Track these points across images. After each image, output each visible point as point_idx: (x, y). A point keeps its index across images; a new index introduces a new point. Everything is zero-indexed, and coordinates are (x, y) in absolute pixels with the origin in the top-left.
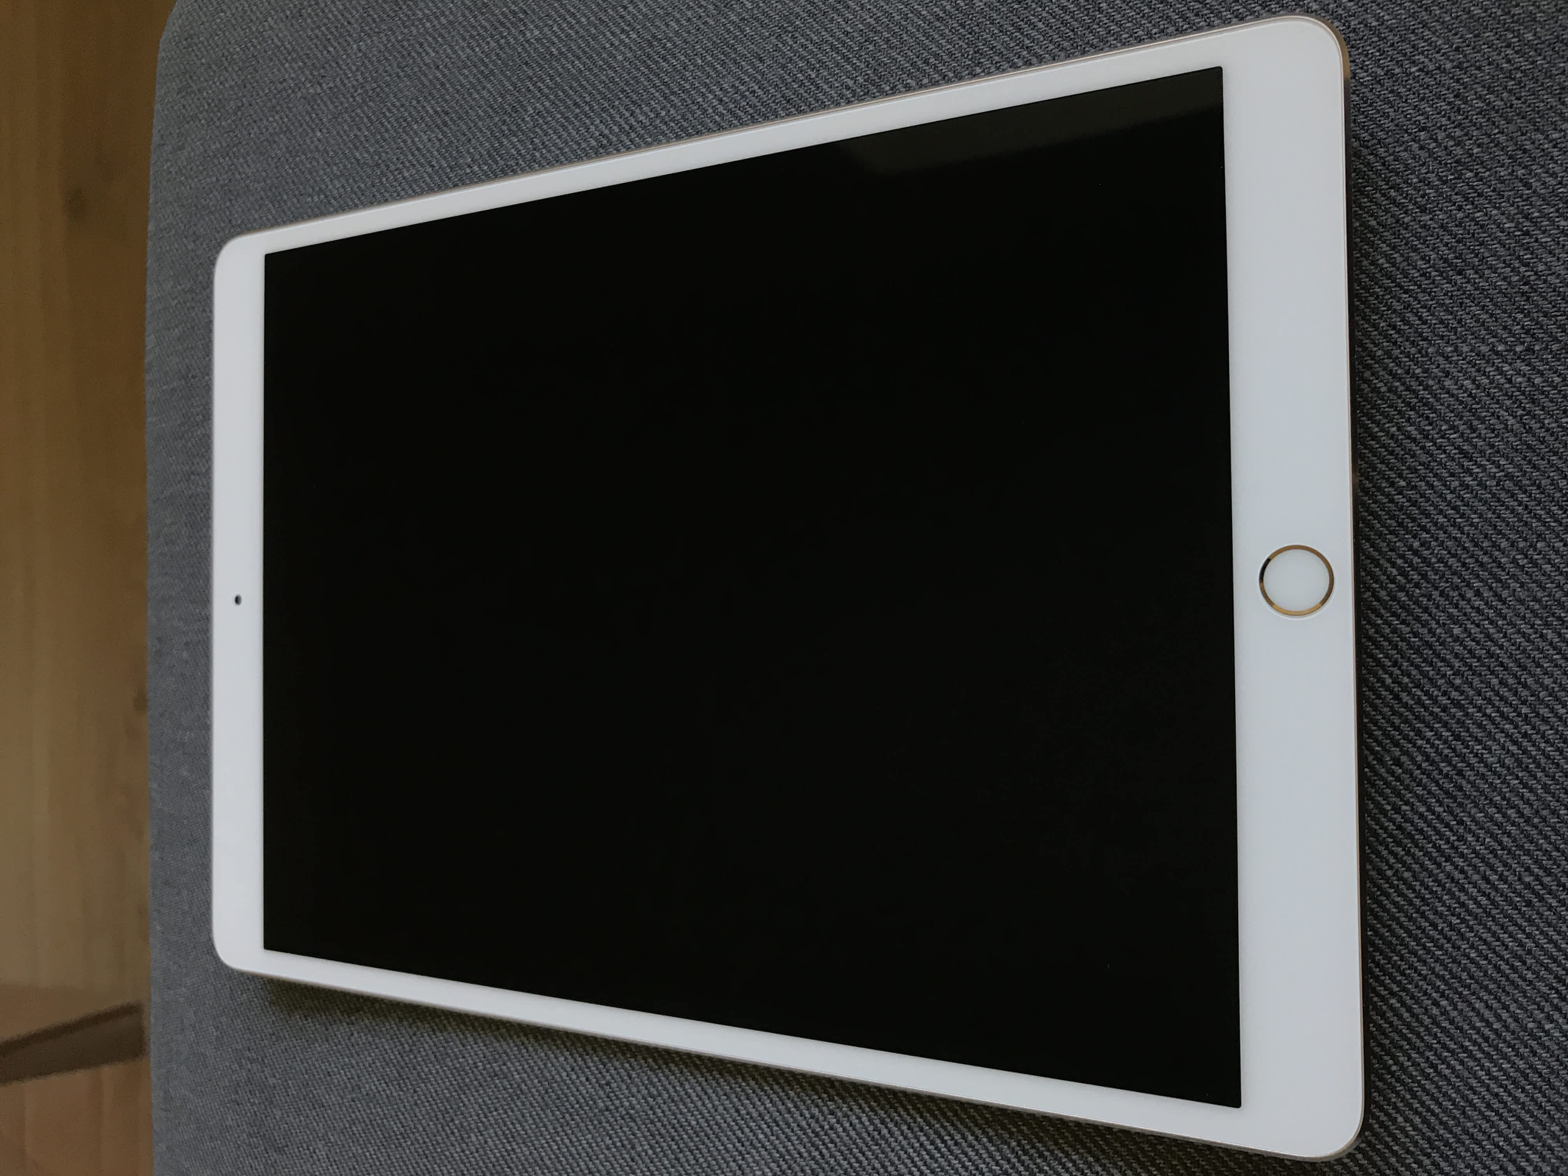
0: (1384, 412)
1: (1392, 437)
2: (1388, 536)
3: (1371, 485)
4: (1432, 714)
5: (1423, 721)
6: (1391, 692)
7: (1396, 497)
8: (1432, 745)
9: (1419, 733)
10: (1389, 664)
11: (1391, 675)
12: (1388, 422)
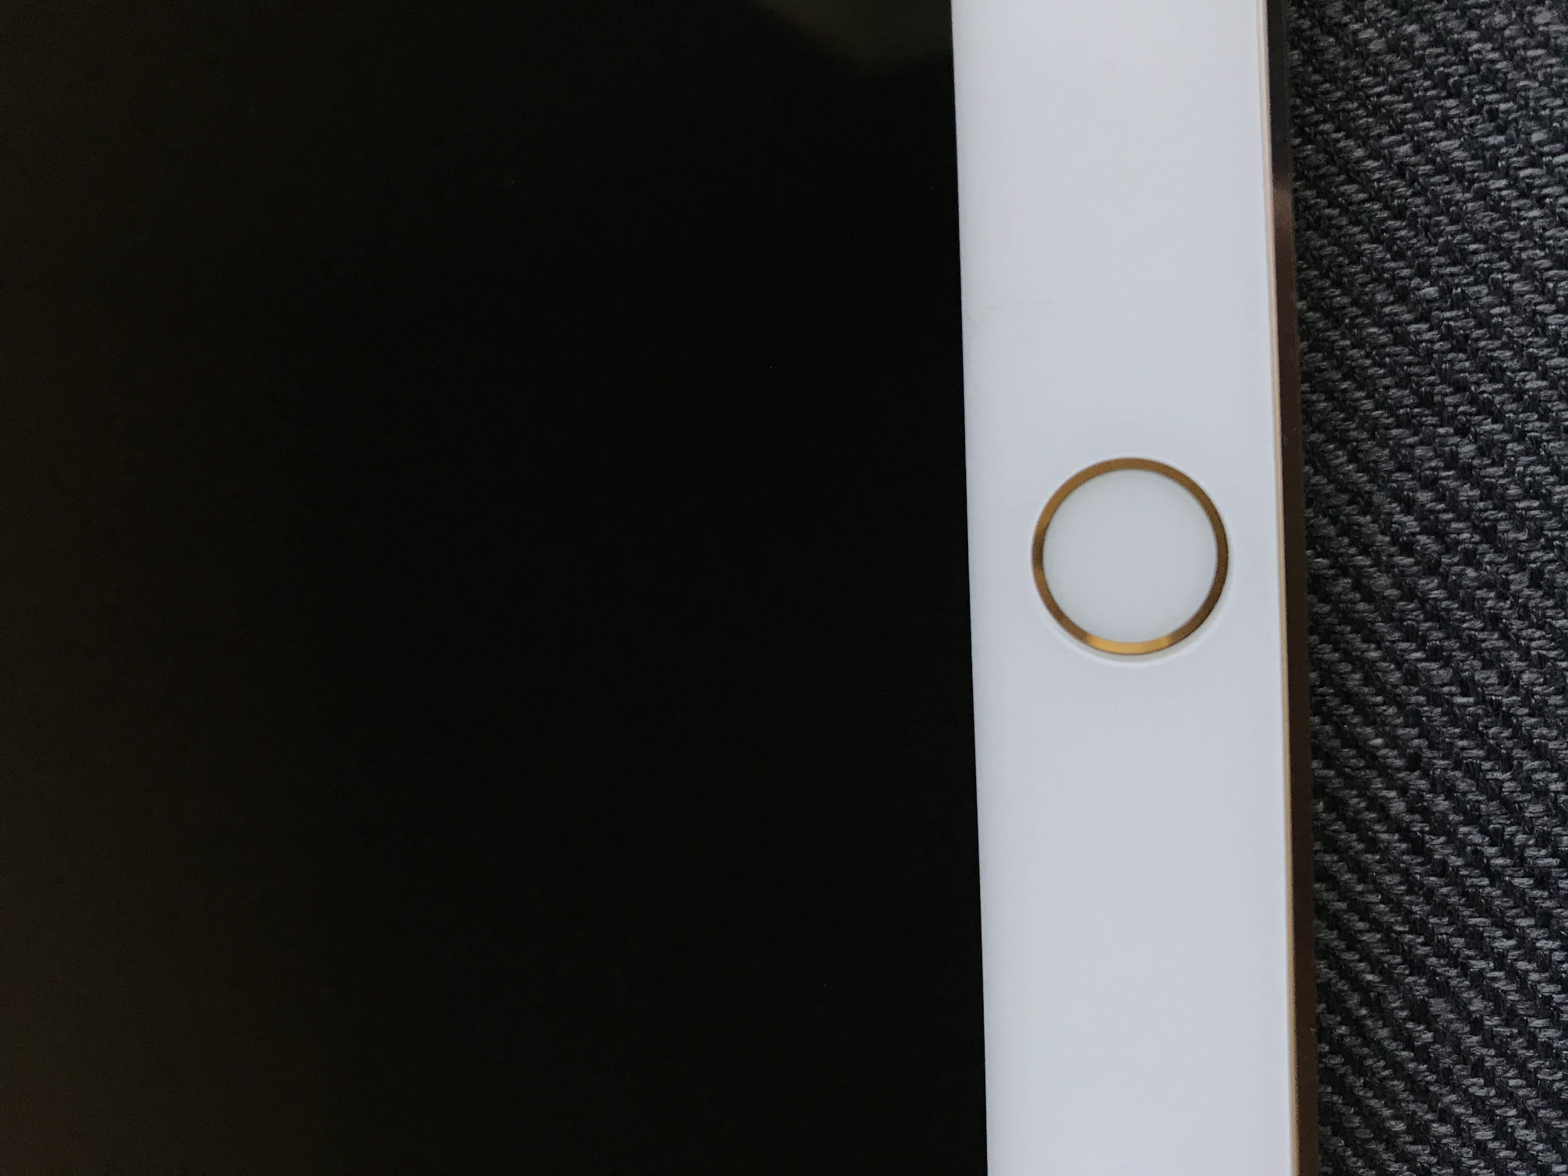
0: (1378, 107)
1: (1401, 171)
2: (1395, 432)
3: (1346, 300)
4: (1509, 890)
5: (1485, 911)
6: (1405, 833)
7: (1413, 328)
8: (1513, 974)
9: (1476, 939)
10: (1399, 763)
11: (1403, 791)
12: (1392, 132)
